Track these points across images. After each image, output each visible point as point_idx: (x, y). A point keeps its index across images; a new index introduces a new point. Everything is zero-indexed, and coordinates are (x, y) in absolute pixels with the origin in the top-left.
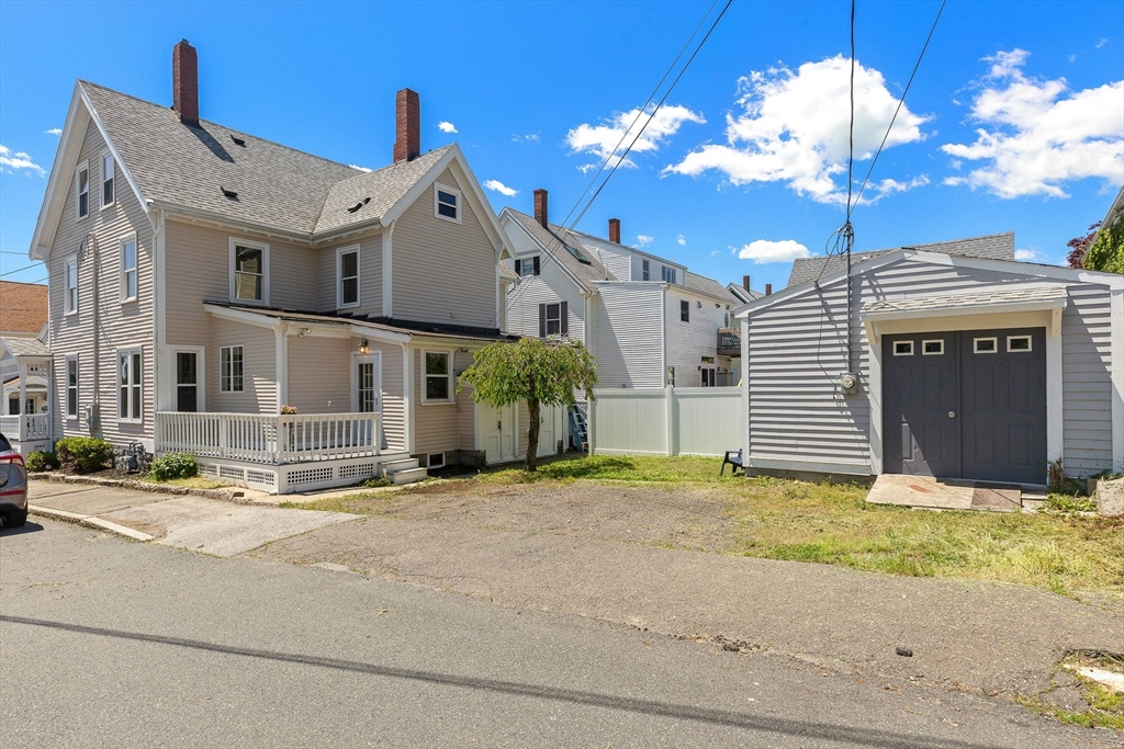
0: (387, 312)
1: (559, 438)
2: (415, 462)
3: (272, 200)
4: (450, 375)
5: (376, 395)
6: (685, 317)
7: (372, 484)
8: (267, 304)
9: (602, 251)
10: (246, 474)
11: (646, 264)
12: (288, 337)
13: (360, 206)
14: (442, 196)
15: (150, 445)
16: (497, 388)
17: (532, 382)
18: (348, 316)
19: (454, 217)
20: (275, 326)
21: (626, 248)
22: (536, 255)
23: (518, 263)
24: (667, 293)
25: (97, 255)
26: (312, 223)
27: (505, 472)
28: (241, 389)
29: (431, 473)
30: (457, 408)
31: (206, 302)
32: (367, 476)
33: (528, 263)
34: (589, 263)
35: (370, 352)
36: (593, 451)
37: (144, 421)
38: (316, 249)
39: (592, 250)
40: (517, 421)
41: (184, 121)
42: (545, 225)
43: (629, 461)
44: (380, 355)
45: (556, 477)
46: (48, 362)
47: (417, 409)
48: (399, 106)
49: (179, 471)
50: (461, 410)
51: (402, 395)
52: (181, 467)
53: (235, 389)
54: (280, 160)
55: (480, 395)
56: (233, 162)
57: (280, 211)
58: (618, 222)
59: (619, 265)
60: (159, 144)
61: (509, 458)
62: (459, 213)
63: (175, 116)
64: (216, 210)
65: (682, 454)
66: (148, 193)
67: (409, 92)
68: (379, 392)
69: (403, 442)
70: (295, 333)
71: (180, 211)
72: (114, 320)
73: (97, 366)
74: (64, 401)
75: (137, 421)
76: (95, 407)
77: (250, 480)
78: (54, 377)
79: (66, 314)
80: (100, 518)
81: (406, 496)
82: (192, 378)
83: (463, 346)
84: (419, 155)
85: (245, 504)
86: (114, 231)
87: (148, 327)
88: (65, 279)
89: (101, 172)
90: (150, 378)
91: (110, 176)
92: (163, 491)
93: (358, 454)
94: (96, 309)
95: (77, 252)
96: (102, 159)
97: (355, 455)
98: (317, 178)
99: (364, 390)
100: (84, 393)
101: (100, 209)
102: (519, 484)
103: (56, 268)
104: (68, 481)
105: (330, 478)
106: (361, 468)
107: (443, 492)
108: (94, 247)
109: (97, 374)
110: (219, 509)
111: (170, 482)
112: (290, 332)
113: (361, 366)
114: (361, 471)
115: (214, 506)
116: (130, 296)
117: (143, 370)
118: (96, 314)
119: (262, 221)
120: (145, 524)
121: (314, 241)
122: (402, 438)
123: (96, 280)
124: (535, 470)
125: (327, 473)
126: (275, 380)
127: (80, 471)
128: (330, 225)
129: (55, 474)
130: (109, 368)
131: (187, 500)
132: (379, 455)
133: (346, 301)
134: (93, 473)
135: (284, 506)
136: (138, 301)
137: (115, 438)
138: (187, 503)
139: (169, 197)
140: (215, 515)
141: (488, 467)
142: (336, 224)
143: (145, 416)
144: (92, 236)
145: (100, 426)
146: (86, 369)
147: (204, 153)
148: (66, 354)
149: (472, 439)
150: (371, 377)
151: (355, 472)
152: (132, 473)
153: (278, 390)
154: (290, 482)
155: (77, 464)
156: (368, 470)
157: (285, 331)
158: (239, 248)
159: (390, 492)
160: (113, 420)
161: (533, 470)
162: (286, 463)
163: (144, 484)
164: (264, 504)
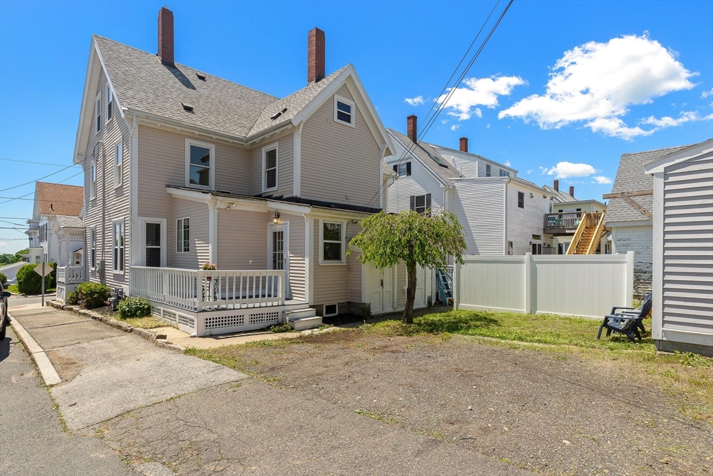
0: (297, 193)
1: (428, 294)
2: (313, 311)
3: (219, 114)
4: (343, 242)
5: (285, 257)
6: (521, 205)
7: (276, 330)
8: (213, 189)
9: (456, 158)
10: (177, 317)
11: (488, 168)
12: (218, 209)
13: (279, 115)
14: (340, 105)
15: (126, 290)
16: (381, 251)
17: (411, 247)
18: (270, 197)
19: (349, 122)
20: (208, 200)
21: (474, 155)
22: (408, 161)
23: (396, 167)
24: (509, 185)
25: (104, 156)
26: (247, 131)
27: (386, 323)
28: (188, 251)
29: (327, 321)
30: (348, 268)
31: (168, 186)
32: (274, 322)
33: (403, 166)
34: (446, 167)
35: (282, 222)
36: (457, 306)
37: (125, 272)
38: (248, 148)
39: (448, 158)
40: (396, 280)
41: (164, 63)
42: (415, 140)
43: (493, 317)
44: (289, 225)
45: (431, 331)
46: (83, 232)
47: (316, 267)
48: (310, 42)
49: (136, 312)
50: (351, 269)
51: (304, 257)
52: (139, 309)
53: (185, 251)
54: (230, 90)
55: (366, 257)
56: (194, 88)
57: (224, 121)
58: (466, 139)
59: (468, 167)
60: (143, 74)
61: (389, 310)
62: (353, 119)
63: (159, 59)
64: (176, 118)
65: (539, 312)
66: (125, 103)
67: (317, 30)
68: (287, 254)
69: (304, 295)
70: (223, 206)
71: (148, 118)
72: (112, 201)
73: (104, 234)
74: (90, 258)
75: (122, 273)
76: (103, 263)
77: (180, 323)
78: (86, 241)
79: (91, 199)
80: (48, 354)
81: (298, 345)
82: (157, 242)
83: (353, 218)
84: (324, 77)
85: (162, 346)
86: (112, 138)
87: (127, 204)
88: (91, 176)
89: (107, 99)
90: (128, 241)
91: (111, 100)
92: (119, 327)
93: (266, 304)
94: (104, 195)
95: (95, 156)
96: (107, 89)
97: (263, 304)
98: (255, 103)
99: (277, 252)
100: (99, 253)
101: (106, 123)
102: (399, 337)
103: (87, 170)
104: (80, 314)
105: (242, 324)
106: (268, 315)
107: (332, 342)
108: (103, 151)
109: (104, 239)
110: (138, 351)
111: (128, 320)
112: (219, 205)
113: (275, 233)
114: (268, 318)
115: (138, 347)
116: (119, 183)
117: (125, 236)
118: (104, 197)
119: (209, 127)
120: (72, 363)
121: (246, 142)
122: (304, 291)
123: (104, 174)
124: (412, 322)
125: (239, 319)
126: (208, 243)
127: (89, 307)
128: (258, 130)
129: (76, 308)
130: (109, 235)
131: (126, 339)
132: (284, 305)
133: (269, 187)
134: (96, 308)
135: (188, 352)
136: (122, 186)
137: (111, 284)
138: (122, 341)
139: (141, 108)
140: (129, 358)
141: (372, 317)
142: (262, 129)
143: (125, 269)
144: (102, 144)
145: (105, 275)
146: (99, 236)
147: (175, 83)
148: (91, 226)
149: (360, 293)
150: (282, 242)
151: (263, 319)
152: (116, 310)
153: (210, 251)
154: (207, 326)
155: (87, 302)
156: (273, 318)
157: (215, 204)
158: (193, 148)
159: (287, 340)
160: (111, 271)
161: (410, 321)
162: (204, 311)
163: (111, 321)
164: (175, 349)
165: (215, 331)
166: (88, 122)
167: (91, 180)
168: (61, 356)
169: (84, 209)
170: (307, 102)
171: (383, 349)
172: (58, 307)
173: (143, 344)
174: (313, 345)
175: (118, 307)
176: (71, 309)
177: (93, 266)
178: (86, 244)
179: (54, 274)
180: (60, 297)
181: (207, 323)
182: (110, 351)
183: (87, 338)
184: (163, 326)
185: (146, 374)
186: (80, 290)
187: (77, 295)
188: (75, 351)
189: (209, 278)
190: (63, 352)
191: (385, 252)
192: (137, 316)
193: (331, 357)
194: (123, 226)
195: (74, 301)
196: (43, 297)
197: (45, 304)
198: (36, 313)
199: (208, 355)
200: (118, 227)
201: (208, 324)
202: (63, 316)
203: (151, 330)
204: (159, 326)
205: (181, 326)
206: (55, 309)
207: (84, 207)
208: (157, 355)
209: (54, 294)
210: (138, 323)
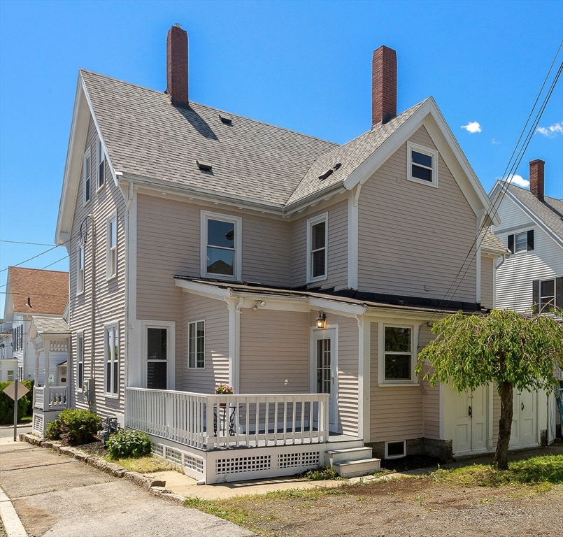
0: (353, 284)
1: (543, 427)
2: (368, 451)
3: (249, 173)
4: (413, 353)
5: (332, 375)
7: (314, 476)
8: (239, 279)
10: (183, 457)
12: (241, 309)
13: (330, 172)
14: (416, 157)
15: (121, 419)
18: (317, 290)
19: (430, 179)
20: (227, 298)
22: (530, 229)
23: (511, 238)
25: (94, 235)
26: (287, 196)
27: (471, 468)
28: (203, 366)
29: (387, 465)
30: (422, 389)
31: (177, 277)
32: (314, 466)
33: (521, 238)
35: (329, 326)
37: (120, 396)
41: (175, 103)
42: (541, 197)
44: (337, 330)
45: (528, 481)
46: (68, 339)
47: (374, 391)
48: (375, 66)
49: (130, 450)
50: (425, 392)
51: (356, 375)
52: (135, 446)
53: (198, 366)
54: (266, 137)
56: (215, 138)
57: (255, 184)
61: (481, 449)
62: (435, 176)
63: (167, 99)
64: (187, 183)
66: (119, 166)
67: (385, 49)
68: (336, 371)
69: (357, 428)
70: (248, 305)
71: (150, 184)
72: (104, 298)
73: (94, 342)
74: (76, 376)
75: (116, 396)
76: (92, 382)
77: (185, 465)
78: (71, 352)
79: (78, 294)
80: (14, 503)
81: (338, 497)
82: (162, 353)
83: (428, 319)
84: (394, 116)
85: (159, 496)
86: (104, 211)
87: (122, 303)
88: (78, 261)
89: (97, 156)
90: (123, 354)
91: (103, 159)
92: (108, 471)
93: (302, 440)
94: (94, 288)
95: (82, 234)
96: (98, 143)
97: (298, 441)
98: (301, 154)
99: (323, 368)
100: (87, 368)
101: (97, 191)
102: (480, 488)
103: (72, 253)
104: (61, 452)
105: (267, 467)
106: (305, 456)
107: (385, 493)
108: (93, 229)
109: (94, 349)
110: (127, 502)
111: (121, 460)
112: (242, 304)
113: (320, 342)
114: (305, 460)
115: (127, 497)
116: (114, 273)
117: (120, 346)
118: (94, 292)
119: (233, 193)
120: (43, 516)
121: (285, 212)
122: (357, 423)
123: (94, 260)
124: (506, 468)
125: (264, 461)
126: (227, 356)
127: (74, 442)
128: (302, 196)
129: (56, 444)
130: (101, 343)
131: (114, 486)
132: (327, 442)
133: (315, 275)
134: (82, 444)
135: (189, 503)
136: (117, 277)
137: (103, 411)
138: (110, 489)
139: (140, 171)
140: (114, 510)
141: (454, 460)
142: (306, 194)
143: (120, 392)
144: (92, 219)
145: (95, 399)
146: (88, 345)
147: (189, 131)
148: (78, 331)
149: (437, 426)
150: (329, 353)
151: (298, 461)
152: (106, 448)
153: (230, 367)
154: (219, 470)
155: (72, 435)
156: (312, 459)
157: (237, 304)
158: (210, 222)
159: (323, 489)
160: (102, 394)
161: (503, 466)
162: (216, 449)
163: (99, 462)
164: (173, 499)
165: (231, 476)
166: (75, 187)
167: (78, 268)
168: (31, 506)
169: (69, 307)
170: (367, 155)
171: (448, 503)
172: (34, 443)
173: (134, 492)
174: (357, 497)
175: (108, 443)
176: (50, 446)
177: (80, 387)
178: (71, 356)
179: (30, 396)
180: (37, 429)
181: (219, 465)
182: (91, 501)
183: (65, 485)
184: (164, 470)
185: (129, 529)
186: (62, 420)
187: (59, 426)
188: (48, 501)
189: (223, 405)
190: (33, 502)
191: (463, 369)
192: (132, 456)
193: (372, 513)
194: (117, 332)
195: (55, 435)
196: (15, 428)
197: (18, 438)
198: (5, 450)
199: (212, 508)
200: (111, 334)
201: (222, 468)
202: (40, 454)
203: (149, 475)
204: (160, 470)
205: (187, 469)
206: (31, 446)
207: (70, 305)
208: (149, 506)
209: (31, 424)
210: (132, 465)
